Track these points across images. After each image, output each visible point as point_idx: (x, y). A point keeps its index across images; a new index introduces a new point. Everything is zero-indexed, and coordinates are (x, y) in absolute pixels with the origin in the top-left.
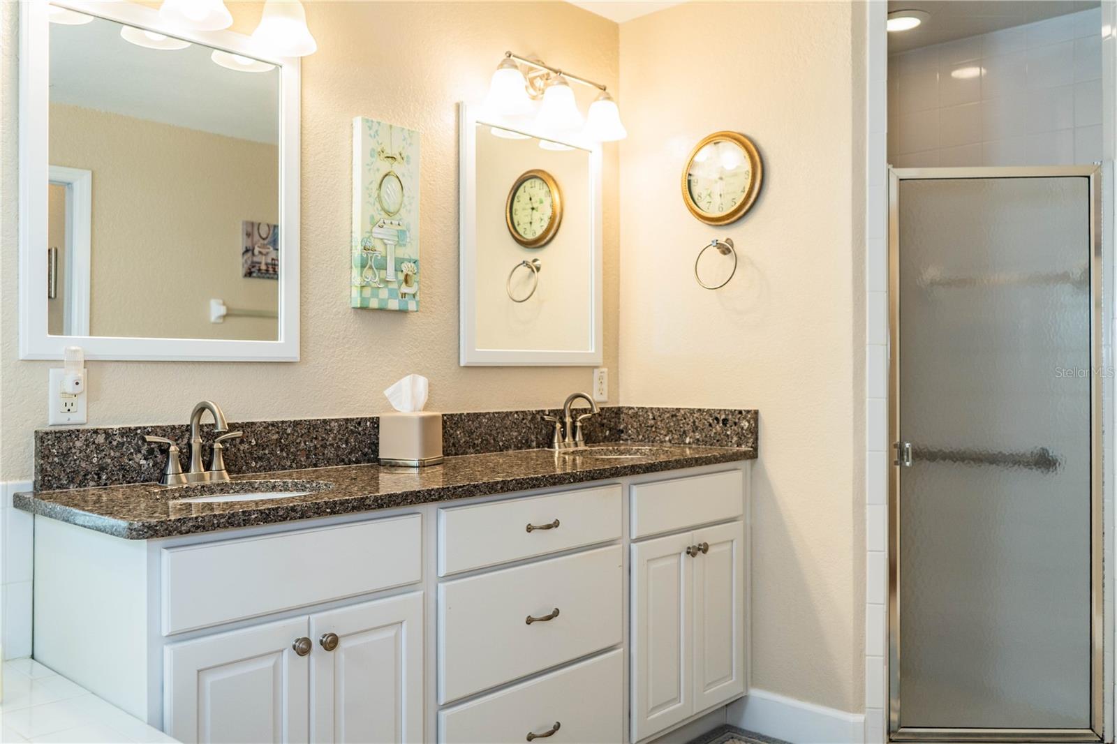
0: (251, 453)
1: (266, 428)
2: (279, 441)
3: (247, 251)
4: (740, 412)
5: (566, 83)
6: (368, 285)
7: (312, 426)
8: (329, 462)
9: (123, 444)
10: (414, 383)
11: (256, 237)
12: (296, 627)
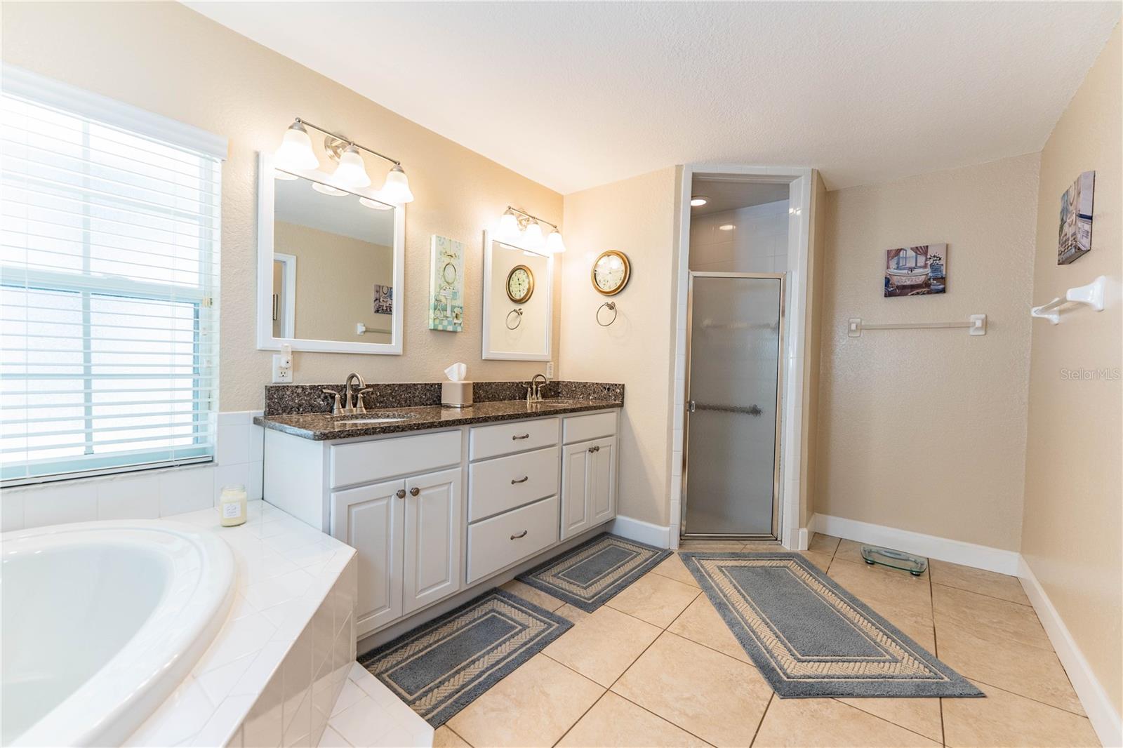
0: (377, 399)
1: (385, 387)
2: (391, 393)
3: (376, 300)
4: (616, 385)
5: (537, 223)
6: (437, 318)
8: (416, 404)
9: (311, 393)
10: (459, 366)
11: (381, 293)
12: (398, 484)
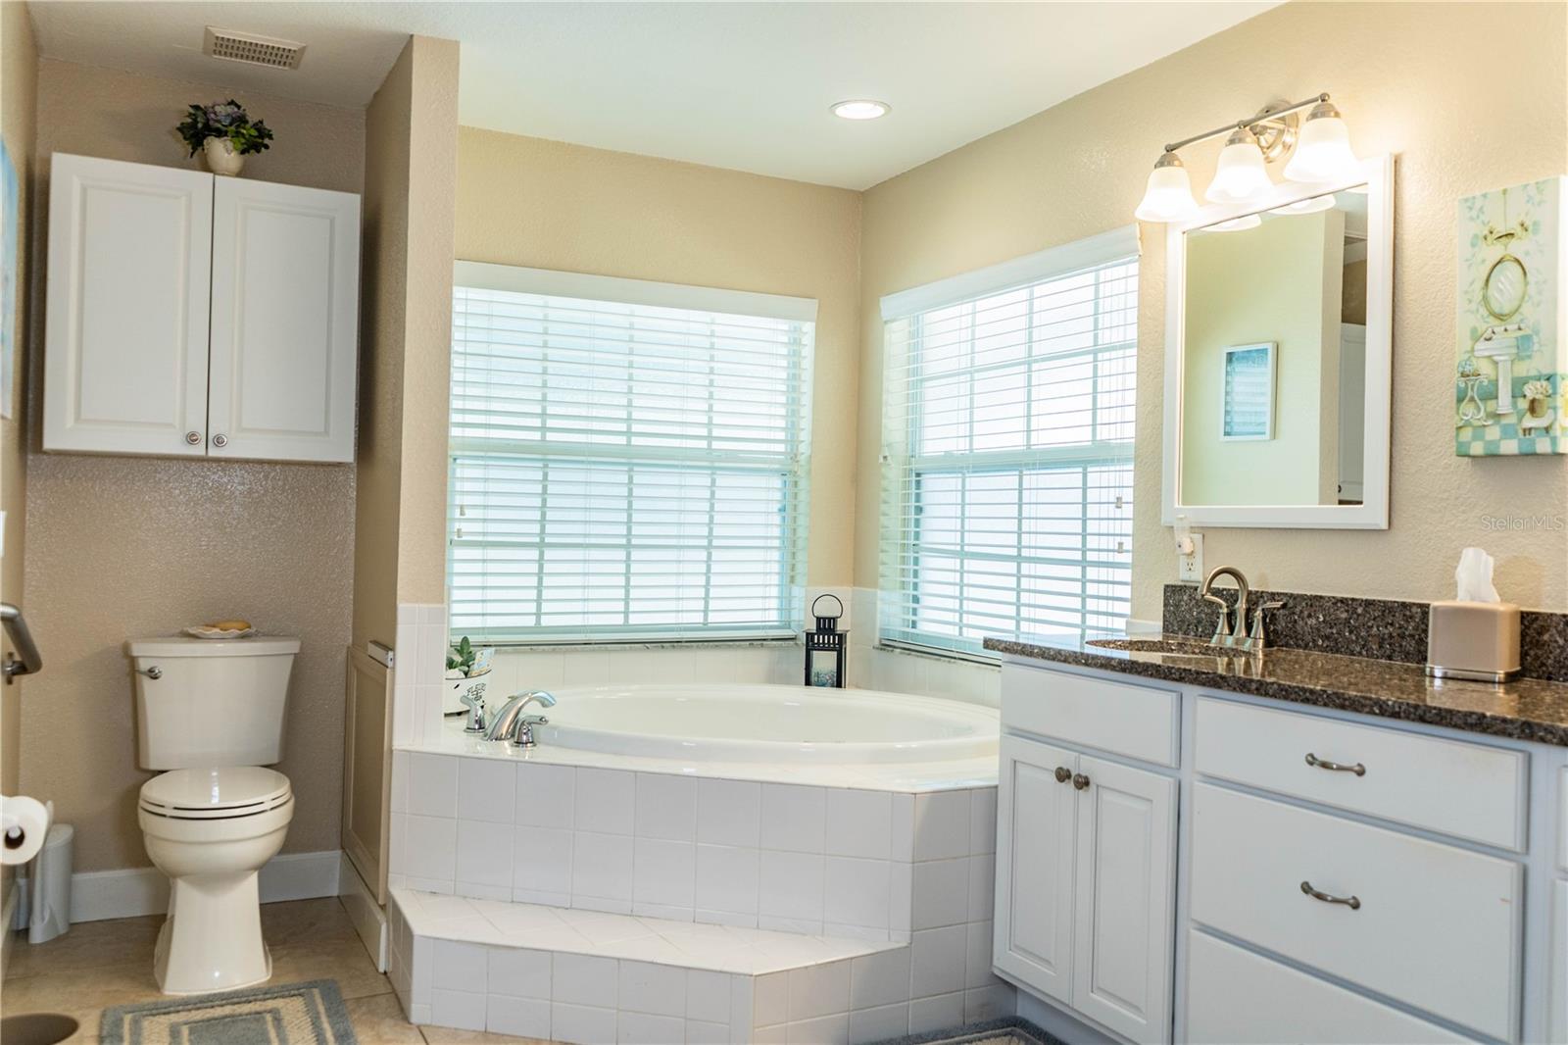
0: (1318, 630)
1: (1335, 604)
2: (1347, 621)
7: (1387, 609)
